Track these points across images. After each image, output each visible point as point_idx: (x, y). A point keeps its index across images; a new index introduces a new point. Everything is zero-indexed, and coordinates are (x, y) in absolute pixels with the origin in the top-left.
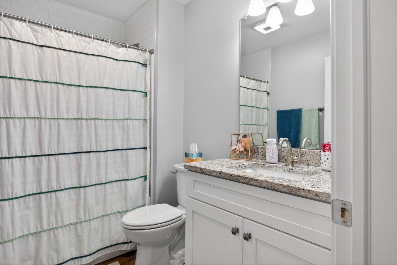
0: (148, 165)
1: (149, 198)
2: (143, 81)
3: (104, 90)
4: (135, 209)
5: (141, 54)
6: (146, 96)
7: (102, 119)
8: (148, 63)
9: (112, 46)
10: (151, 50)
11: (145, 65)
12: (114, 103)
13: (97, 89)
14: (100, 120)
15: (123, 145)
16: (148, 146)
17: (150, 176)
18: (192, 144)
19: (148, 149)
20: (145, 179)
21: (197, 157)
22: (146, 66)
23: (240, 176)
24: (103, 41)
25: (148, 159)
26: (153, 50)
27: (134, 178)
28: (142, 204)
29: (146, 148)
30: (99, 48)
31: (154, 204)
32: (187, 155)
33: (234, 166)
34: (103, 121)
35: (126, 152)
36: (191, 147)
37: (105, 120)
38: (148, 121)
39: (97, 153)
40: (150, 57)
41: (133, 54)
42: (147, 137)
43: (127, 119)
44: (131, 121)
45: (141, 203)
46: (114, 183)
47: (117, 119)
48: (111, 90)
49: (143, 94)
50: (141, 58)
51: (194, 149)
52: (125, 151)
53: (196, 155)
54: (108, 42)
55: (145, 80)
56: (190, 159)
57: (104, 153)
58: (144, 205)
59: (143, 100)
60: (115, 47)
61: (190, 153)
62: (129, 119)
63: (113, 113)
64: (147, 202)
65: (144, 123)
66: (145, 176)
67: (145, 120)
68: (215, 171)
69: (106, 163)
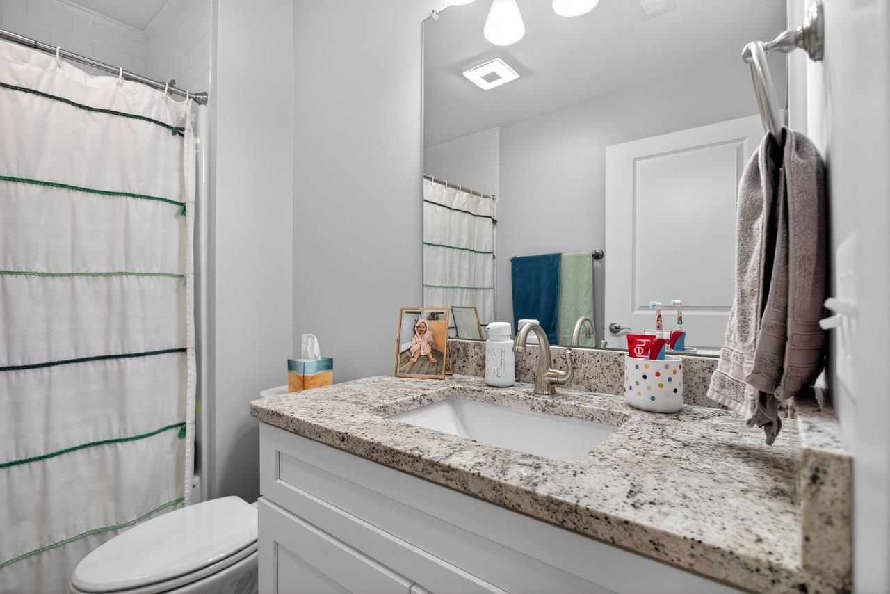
0: (188, 395)
1: (197, 478)
2: (176, 175)
3: (39, 188)
4: (149, 516)
5: (167, 101)
6: (184, 212)
7: (28, 274)
8: (188, 126)
9: (67, 66)
10: (199, 94)
11: (178, 131)
12: (75, 228)
13: (11, 184)
14: (22, 278)
15: (107, 345)
16: (190, 345)
17: (197, 422)
18: (304, 337)
19: (191, 354)
20: (183, 434)
21: (318, 369)
22: (182, 135)
24: (35, 47)
25: (189, 379)
26: (205, 94)
27: (142, 433)
28: (173, 498)
29: (184, 350)
30: (19, 68)
31: (210, 498)
32: (291, 365)
34: (35, 279)
35: (119, 364)
36: (304, 346)
37: (43, 275)
38: (190, 279)
40: (195, 112)
41: (141, 98)
42: (188, 322)
43: (121, 274)
44: (132, 278)
45: (169, 495)
46: (79, 451)
47: (86, 274)
48: (64, 191)
49: (176, 208)
50: (168, 112)
51: (312, 351)
52: (114, 361)
53: (316, 365)
54: (54, 53)
55: (181, 170)
56: (299, 377)
58: (179, 502)
59: (175, 224)
60: (82, 73)
61: (299, 360)
62: (126, 274)
63: (73, 256)
64: (187, 491)
65: (178, 284)
66: (182, 425)
67: (182, 276)
68: (330, 431)
69: (48, 400)
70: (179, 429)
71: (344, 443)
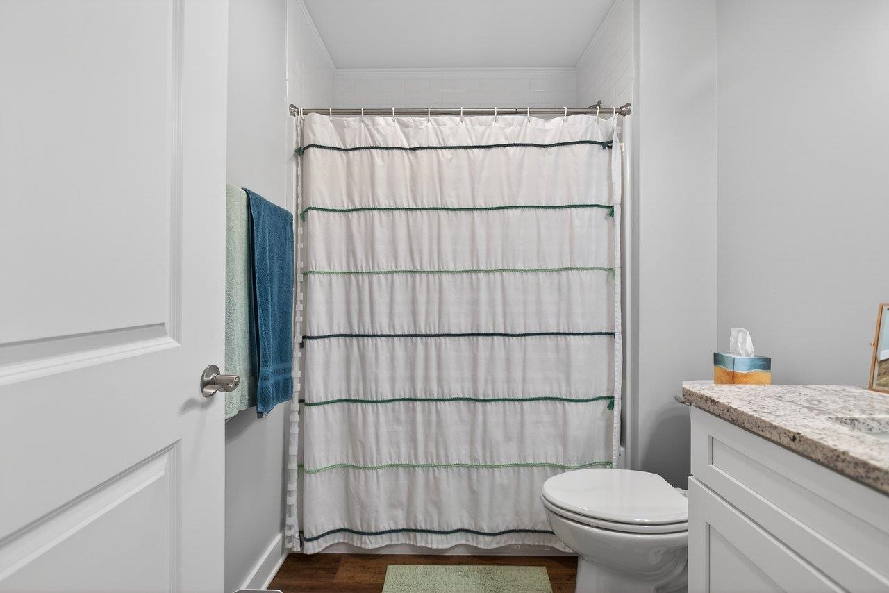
0: (616, 374)
1: (622, 449)
2: (605, 183)
3: (519, 211)
4: (585, 467)
5: (598, 122)
6: (612, 214)
7: (515, 271)
8: (615, 138)
9: (533, 119)
10: (623, 107)
11: (607, 145)
12: (539, 234)
13: (505, 211)
14: (511, 273)
15: (558, 325)
16: (618, 330)
17: (623, 398)
18: (734, 331)
19: (618, 337)
20: (611, 406)
21: (753, 367)
22: (611, 147)
23: (875, 469)
24: (516, 113)
25: (616, 359)
26: (629, 104)
27: (581, 398)
28: (603, 460)
29: (613, 334)
30: (508, 131)
31: (633, 468)
32: (718, 359)
33: (873, 420)
34: (518, 274)
35: (566, 340)
36: (732, 340)
37: (521, 271)
38: (618, 272)
39: (507, 338)
40: (620, 123)
41: (581, 126)
42: (616, 309)
43: (567, 269)
44: (575, 272)
45: (600, 456)
46: (541, 401)
47: (546, 270)
48: (533, 210)
49: (606, 211)
50: (599, 130)
51: (743, 347)
52: (563, 337)
53: (748, 362)
54: (526, 113)
55: (610, 177)
56: (728, 373)
57: (519, 338)
58: (607, 464)
59: (605, 224)
60: (541, 121)
61: (729, 355)
62: (571, 269)
63: (538, 257)
64: (615, 457)
65: (608, 276)
66: (611, 398)
67: (611, 269)
68: (776, 427)
69: (525, 360)
70: (608, 401)
71: (796, 444)
